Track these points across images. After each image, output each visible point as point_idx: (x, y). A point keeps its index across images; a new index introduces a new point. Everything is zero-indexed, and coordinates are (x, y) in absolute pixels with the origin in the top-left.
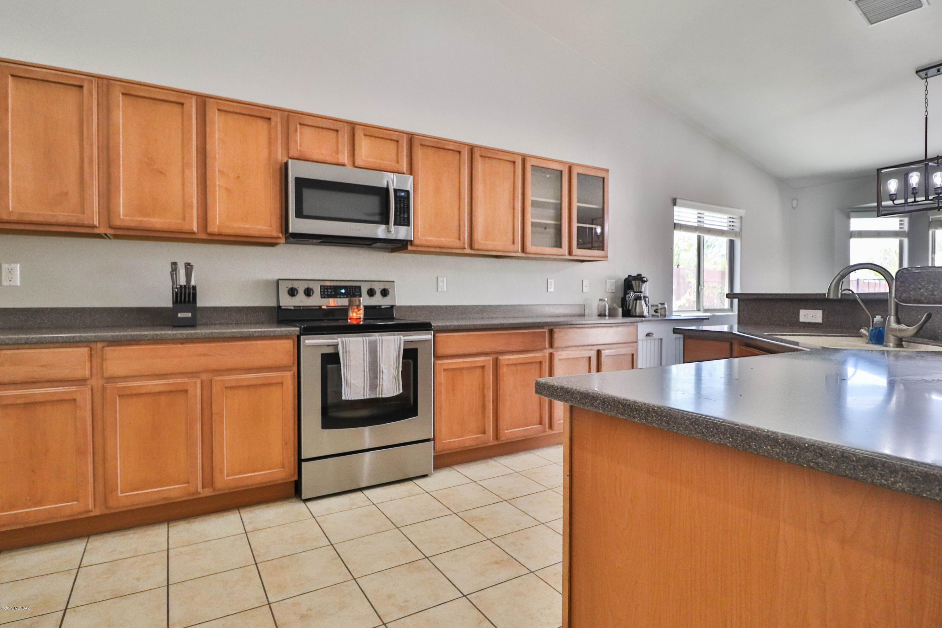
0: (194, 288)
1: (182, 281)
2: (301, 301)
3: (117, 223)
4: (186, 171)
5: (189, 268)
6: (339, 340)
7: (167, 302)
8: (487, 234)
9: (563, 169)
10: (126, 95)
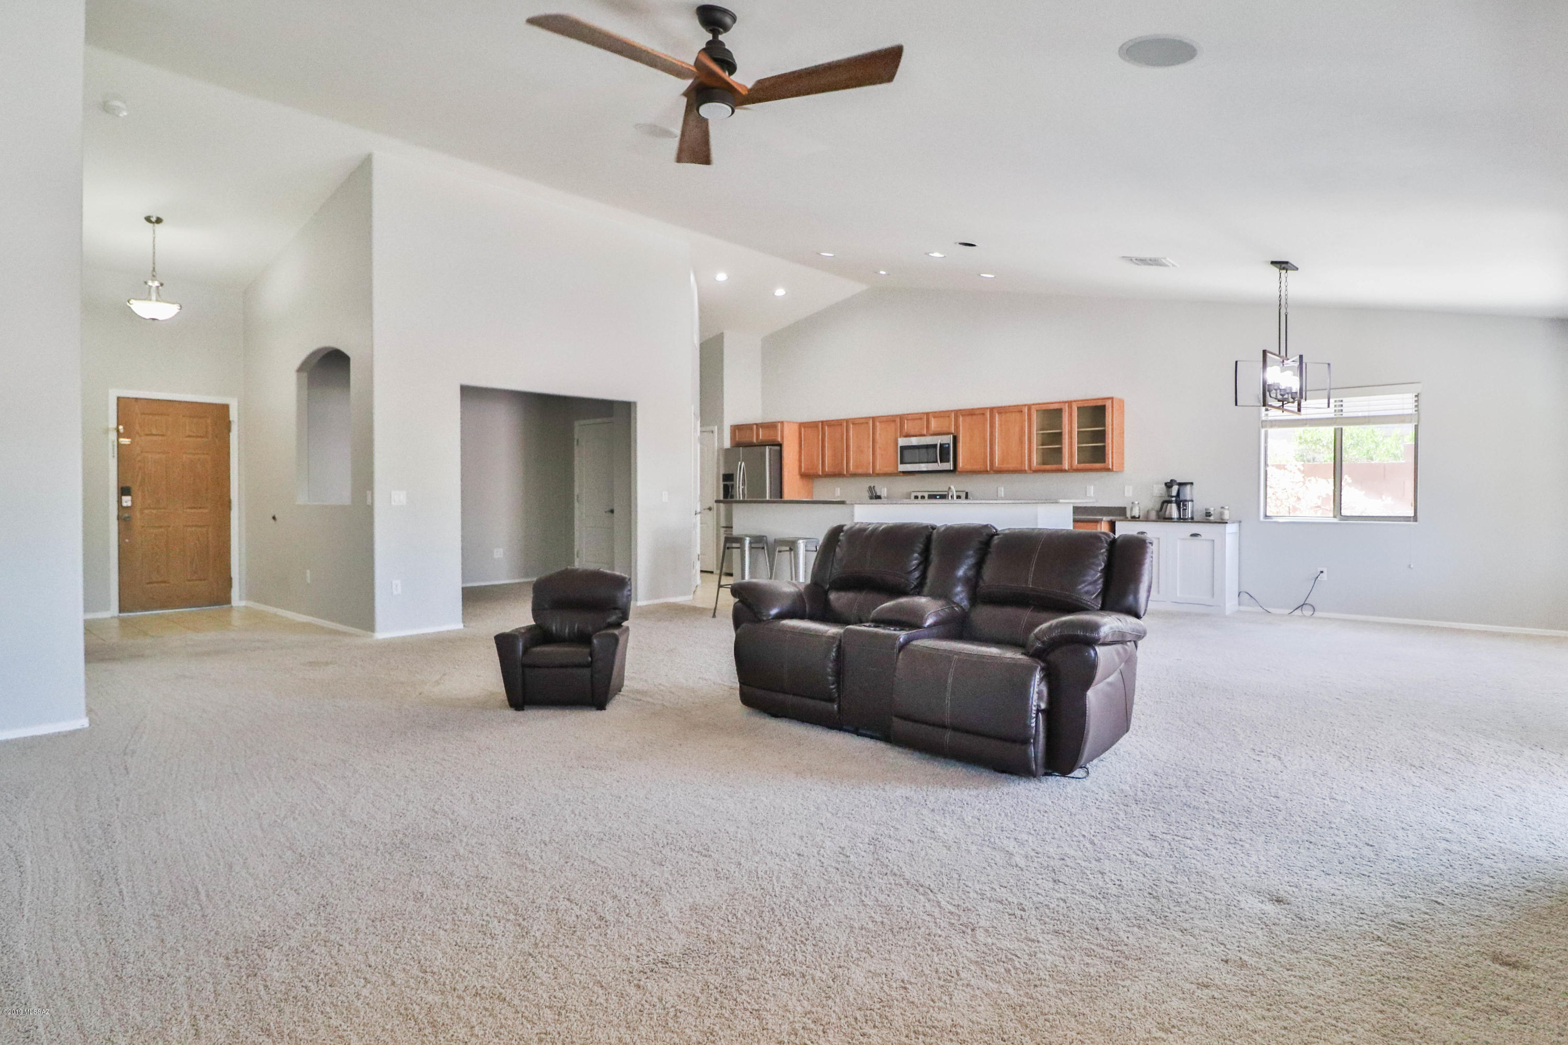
3: (850, 472)
4: (869, 448)
8: (1003, 460)
9: (1063, 407)
10: (853, 424)
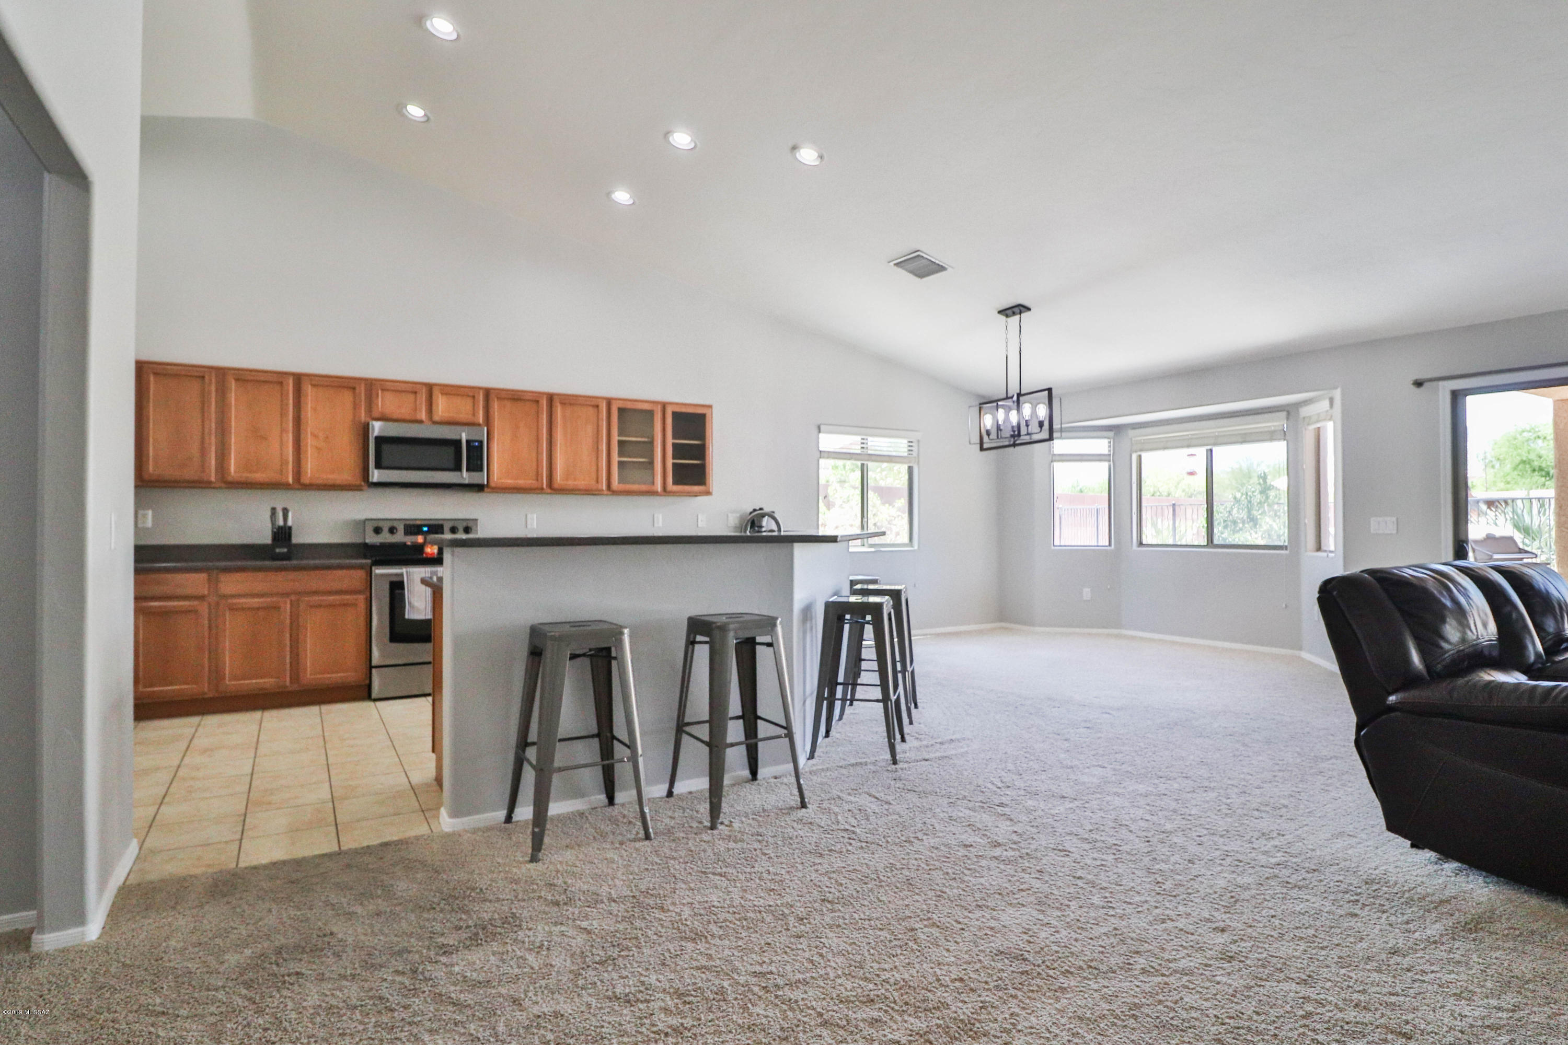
0: (290, 528)
1: (281, 522)
2: (385, 538)
3: (230, 479)
4: (284, 435)
5: (285, 511)
6: (404, 570)
7: (268, 540)
8: (568, 475)
9: (655, 408)
10: (237, 380)
